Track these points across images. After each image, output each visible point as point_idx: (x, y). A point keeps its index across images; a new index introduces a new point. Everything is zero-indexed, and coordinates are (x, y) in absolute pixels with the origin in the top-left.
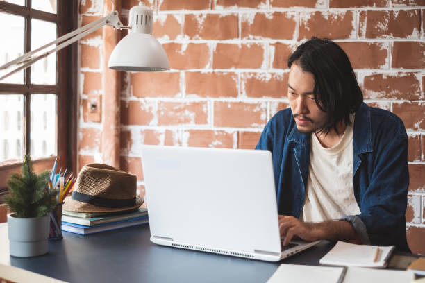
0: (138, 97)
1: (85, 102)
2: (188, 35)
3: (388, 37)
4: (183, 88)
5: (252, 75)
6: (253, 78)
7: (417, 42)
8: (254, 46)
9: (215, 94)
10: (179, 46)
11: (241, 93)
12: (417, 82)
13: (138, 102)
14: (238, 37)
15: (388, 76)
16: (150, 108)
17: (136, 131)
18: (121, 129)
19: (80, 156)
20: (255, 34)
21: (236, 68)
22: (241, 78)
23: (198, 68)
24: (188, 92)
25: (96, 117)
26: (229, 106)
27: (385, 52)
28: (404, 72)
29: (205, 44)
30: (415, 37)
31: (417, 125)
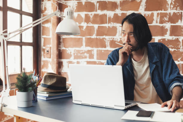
0: (66, 48)
1: (44, 50)
2: (86, 22)
3: (168, 23)
4: (84, 44)
5: (112, 39)
6: (113, 40)
7: (180, 26)
8: (113, 27)
9: (97, 46)
10: (82, 27)
11: (108, 46)
12: (180, 42)
13: (66, 50)
14: (107, 23)
15: (168, 40)
16: (71, 52)
17: (65, 61)
18: (59, 61)
19: (42, 72)
20: (114, 22)
21: (106, 36)
22: (108, 40)
23: (90, 35)
24: (86, 46)
25: (49, 55)
26: (103, 51)
27: (167, 30)
28: (174, 38)
29: (93, 26)
30: (179, 23)
31: (179, 59)
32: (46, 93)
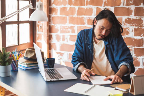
0: (54, 24)
2: (70, 5)
3: (133, 6)
4: (68, 21)
5: (89, 18)
6: (89, 19)
7: (142, 8)
8: (90, 8)
9: (78, 24)
10: (66, 8)
11: (86, 23)
12: (142, 21)
13: (54, 26)
14: (85, 5)
15: (133, 19)
16: (58, 28)
18: (49, 34)
19: (37, 42)
20: (90, 4)
21: (84, 15)
22: (86, 19)
23: (72, 15)
24: (69, 23)
25: (41, 30)
26: (82, 28)
27: (132, 10)
28: (138, 17)
29: (74, 8)
30: (142, 6)
31: (142, 35)
32: (26, 64)
